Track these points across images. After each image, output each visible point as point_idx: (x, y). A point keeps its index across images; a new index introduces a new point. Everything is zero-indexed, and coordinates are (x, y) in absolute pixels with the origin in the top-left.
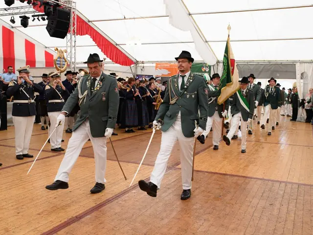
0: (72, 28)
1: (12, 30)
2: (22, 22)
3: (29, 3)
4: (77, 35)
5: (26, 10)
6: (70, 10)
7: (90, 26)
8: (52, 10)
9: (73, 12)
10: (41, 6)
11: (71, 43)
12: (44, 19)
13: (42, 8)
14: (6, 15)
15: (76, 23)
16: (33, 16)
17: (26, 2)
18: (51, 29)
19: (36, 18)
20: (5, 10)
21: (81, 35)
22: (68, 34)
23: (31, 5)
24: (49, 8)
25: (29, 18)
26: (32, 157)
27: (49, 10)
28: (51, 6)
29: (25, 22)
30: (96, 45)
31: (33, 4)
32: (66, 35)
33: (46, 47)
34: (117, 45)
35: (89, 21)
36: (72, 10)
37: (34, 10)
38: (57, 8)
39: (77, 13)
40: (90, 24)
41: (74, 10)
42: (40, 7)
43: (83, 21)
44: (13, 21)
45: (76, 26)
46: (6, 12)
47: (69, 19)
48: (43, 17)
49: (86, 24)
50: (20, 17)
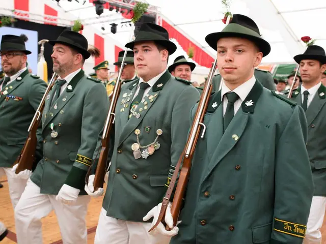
1: (103, 36)
2: (112, 29)
3: (117, 11)
6: (155, 16)
9: (159, 17)
12: (130, 25)
13: (129, 15)
16: (122, 23)
17: (114, 10)
19: (124, 24)
23: (119, 12)
25: (117, 25)
29: (114, 30)
31: (121, 12)
35: (175, 25)
36: (158, 15)
37: (122, 17)
39: (162, 18)
40: (175, 28)
42: (127, 14)
43: (169, 25)
44: (103, 29)
48: (130, 23)
49: (172, 28)
50: (110, 24)
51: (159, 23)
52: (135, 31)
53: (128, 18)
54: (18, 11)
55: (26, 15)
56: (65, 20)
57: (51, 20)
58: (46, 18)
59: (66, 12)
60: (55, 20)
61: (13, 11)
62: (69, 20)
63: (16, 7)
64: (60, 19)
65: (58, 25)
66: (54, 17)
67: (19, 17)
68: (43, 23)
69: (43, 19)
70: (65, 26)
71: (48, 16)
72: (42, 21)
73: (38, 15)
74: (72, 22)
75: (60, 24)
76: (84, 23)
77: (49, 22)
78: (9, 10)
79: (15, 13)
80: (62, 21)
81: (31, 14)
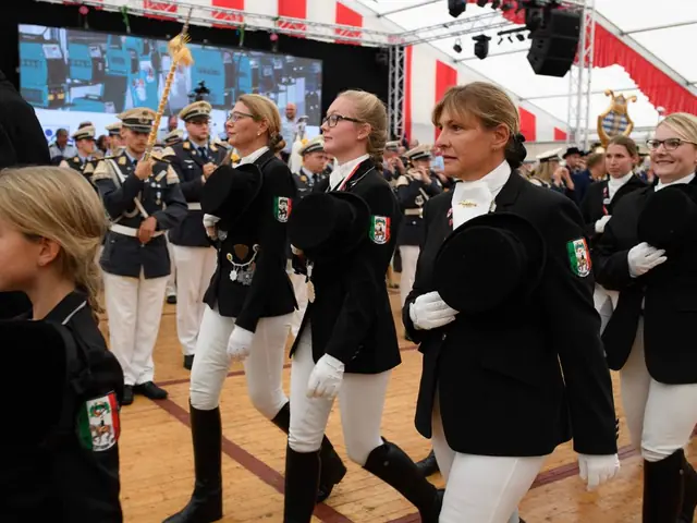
0: (583, 53)
1: (454, 66)
2: (478, 48)
3: (494, 7)
4: (594, 67)
5: (487, 22)
6: (580, 13)
7: (623, 44)
8: (541, 15)
9: (588, 17)
10: (518, 10)
11: (579, 87)
12: (521, 38)
13: (521, 14)
14: (445, 36)
15: (592, 41)
16: (500, 34)
17: (488, 6)
18: (536, 59)
19: (505, 36)
20: (445, 26)
21: (603, 66)
22: (573, 67)
23: (498, 9)
24: (536, 13)
25: (489, 39)
27: (535, 18)
28: (540, 7)
29: (482, 48)
30: (637, 86)
31: (505, 9)
32: (569, 68)
33: (521, 100)
34: (688, 83)
35: (622, 34)
36: (586, 12)
37: (505, 20)
38: (554, 11)
39: (595, 18)
40: (624, 39)
41: (590, 11)
42: (516, 13)
43: (609, 35)
44: (458, 49)
45: (591, 47)
46: (445, 31)
47: (577, 33)
48: (521, 33)
49: (616, 39)
50: (474, 38)
51: (589, 30)
52: (531, 51)
53: (516, 22)
54: (285, 19)
55: (300, 26)
56: (377, 33)
57: (350, 35)
58: (338, 31)
59: (379, 16)
60: (357, 34)
61: (277, 19)
62: (384, 34)
63: (282, 11)
64: (366, 31)
65: (364, 45)
66: (356, 29)
67: (287, 31)
68: (332, 41)
69: (331, 33)
70: (376, 46)
71: (344, 27)
72: (330, 38)
73: (323, 25)
74: (390, 36)
75: (367, 42)
76: (415, 39)
77: (345, 38)
78: (268, 17)
79: (281, 23)
80: (371, 35)
81: (310, 23)
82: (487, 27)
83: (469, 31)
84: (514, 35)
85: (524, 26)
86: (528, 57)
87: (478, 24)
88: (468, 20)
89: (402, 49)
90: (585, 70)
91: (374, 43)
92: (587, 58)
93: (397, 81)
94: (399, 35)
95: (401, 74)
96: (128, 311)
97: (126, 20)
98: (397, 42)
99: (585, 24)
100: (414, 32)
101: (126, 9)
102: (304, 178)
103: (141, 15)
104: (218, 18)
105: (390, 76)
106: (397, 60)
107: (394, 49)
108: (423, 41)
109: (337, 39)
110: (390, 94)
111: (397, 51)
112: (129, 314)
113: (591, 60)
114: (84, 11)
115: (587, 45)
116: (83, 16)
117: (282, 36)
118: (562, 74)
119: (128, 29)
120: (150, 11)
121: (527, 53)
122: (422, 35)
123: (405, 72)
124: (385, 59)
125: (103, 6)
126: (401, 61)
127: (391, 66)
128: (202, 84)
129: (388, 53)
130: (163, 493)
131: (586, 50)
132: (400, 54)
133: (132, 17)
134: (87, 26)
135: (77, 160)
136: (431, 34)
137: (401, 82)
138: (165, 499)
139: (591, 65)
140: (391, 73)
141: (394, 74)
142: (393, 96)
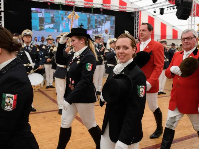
0: (193, 13)
1: (154, 17)
2: (161, 12)
4: (196, 17)
5: (163, 4)
6: (192, 1)
8: (180, 2)
9: (194, 2)
11: (191, 23)
12: (174, 9)
13: (174, 1)
14: (151, 9)
15: (196, 9)
16: (167, 7)
18: (178, 15)
19: (169, 8)
20: (151, 5)
24: (178, 1)
25: (164, 9)
26: (165, 94)
27: (178, 3)
32: (188, 17)
33: (173, 26)
37: (169, 3)
39: (197, 2)
44: (155, 12)
46: (151, 7)
47: (191, 7)
48: (174, 7)
50: (160, 9)
51: (194, 5)
52: (177, 12)
53: (172, 4)
54: (105, 4)
55: (109, 6)
56: (131, 8)
57: (123, 9)
58: (120, 8)
59: (131, 3)
60: (125, 8)
61: (102, 5)
62: (133, 8)
63: (104, 2)
64: (128, 8)
65: (127, 11)
66: (125, 7)
67: (105, 8)
68: (118, 11)
69: (118, 8)
70: (131, 12)
71: (121, 6)
72: (118, 10)
73: (116, 6)
74: (135, 9)
75: (128, 11)
76: (142, 9)
77: (122, 10)
78: (100, 4)
79: (103, 6)
80: (129, 9)
81: (112, 6)
82: (163, 6)
83: (158, 7)
84: (172, 8)
85: (175, 5)
86: (176, 14)
87: (161, 5)
88: (158, 4)
89: (138, 12)
90: (193, 18)
91: (130, 11)
92: (194, 14)
93: (137, 22)
94: (137, 8)
95: (138, 19)
96: (62, 88)
97: (60, 6)
98: (137, 10)
99: (193, 4)
100: (142, 8)
101: (60, 3)
102: (111, 51)
103: (64, 4)
104: (86, 4)
105: (135, 20)
106: (137, 16)
107: (136, 13)
108: (144, 10)
109: (119, 10)
110: (135, 25)
111: (137, 13)
112: (62, 89)
113: (195, 14)
114: (49, 4)
115: (194, 10)
116: (49, 5)
117: (104, 10)
118: (186, 19)
119: (61, 9)
120: (67, 3)
121: (176, 13)
122: (144, 8)
123: (139, 19)
124: (133, 15)
125: (54, 2)
126: (138, 16)
127: (135, 17)
128: (81, 24)
129: (134, 14)
130: (72, 140)
131: (193, 12)
132: (138, 14)
133: (62, 5)
134: (50, 8)
135: (47, 46)
136: (147, 8)
137: (138, 22)
138: (73, 141)
139: (195, 16)
140: (135, 19)
141: (136, 20)
142: (136, 26)
